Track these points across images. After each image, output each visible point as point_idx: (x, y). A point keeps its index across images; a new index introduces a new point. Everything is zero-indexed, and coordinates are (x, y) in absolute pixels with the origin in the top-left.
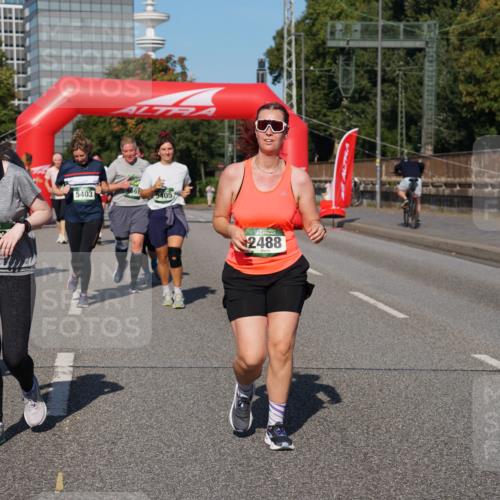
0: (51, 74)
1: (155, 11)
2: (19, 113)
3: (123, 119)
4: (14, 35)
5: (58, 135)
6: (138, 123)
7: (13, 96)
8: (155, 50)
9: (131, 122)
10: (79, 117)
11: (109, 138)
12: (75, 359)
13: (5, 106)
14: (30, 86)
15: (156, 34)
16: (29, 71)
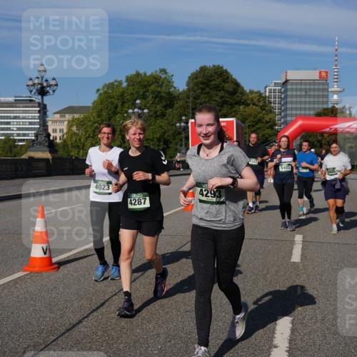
0: (292, 115)
1: (338, 87)
2: (278, 132)
3: (322, 134)
4: (277, 100)
5: (295, 141)
6: (329, 136)
7: (275, 125)
8: (337, 104)
9: (326, 135)
10: (303, 134)
11: (316, 142)
12: (303, 238)
13: (272, 129)
14: (282, 120)
15: (338, 97)
16: (283, 114)
